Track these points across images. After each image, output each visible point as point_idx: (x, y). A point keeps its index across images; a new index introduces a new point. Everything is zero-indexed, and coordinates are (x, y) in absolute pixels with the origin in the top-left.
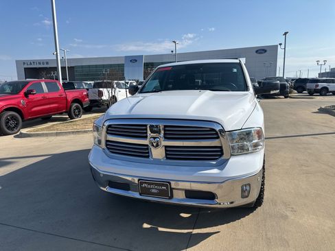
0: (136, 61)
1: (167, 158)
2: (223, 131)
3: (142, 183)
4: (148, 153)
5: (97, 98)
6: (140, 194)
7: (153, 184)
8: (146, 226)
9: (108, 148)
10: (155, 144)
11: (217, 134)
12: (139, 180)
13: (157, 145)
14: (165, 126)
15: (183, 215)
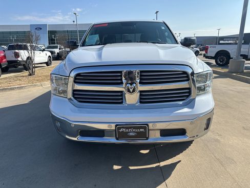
0: (41, 29)
1: (141, 102)
2: (193, 74)
3: (119, 128)
4: (122, 99)
5: (14, 59)
6: (117, 139)
7: (131, 128)
8: (116, 167)
9: (75, 98)
10: (131, 90)
11: (188, 77)
12: (116, 126)
13: (134, 91)
14: (141, 72)
15: (143, 152)
